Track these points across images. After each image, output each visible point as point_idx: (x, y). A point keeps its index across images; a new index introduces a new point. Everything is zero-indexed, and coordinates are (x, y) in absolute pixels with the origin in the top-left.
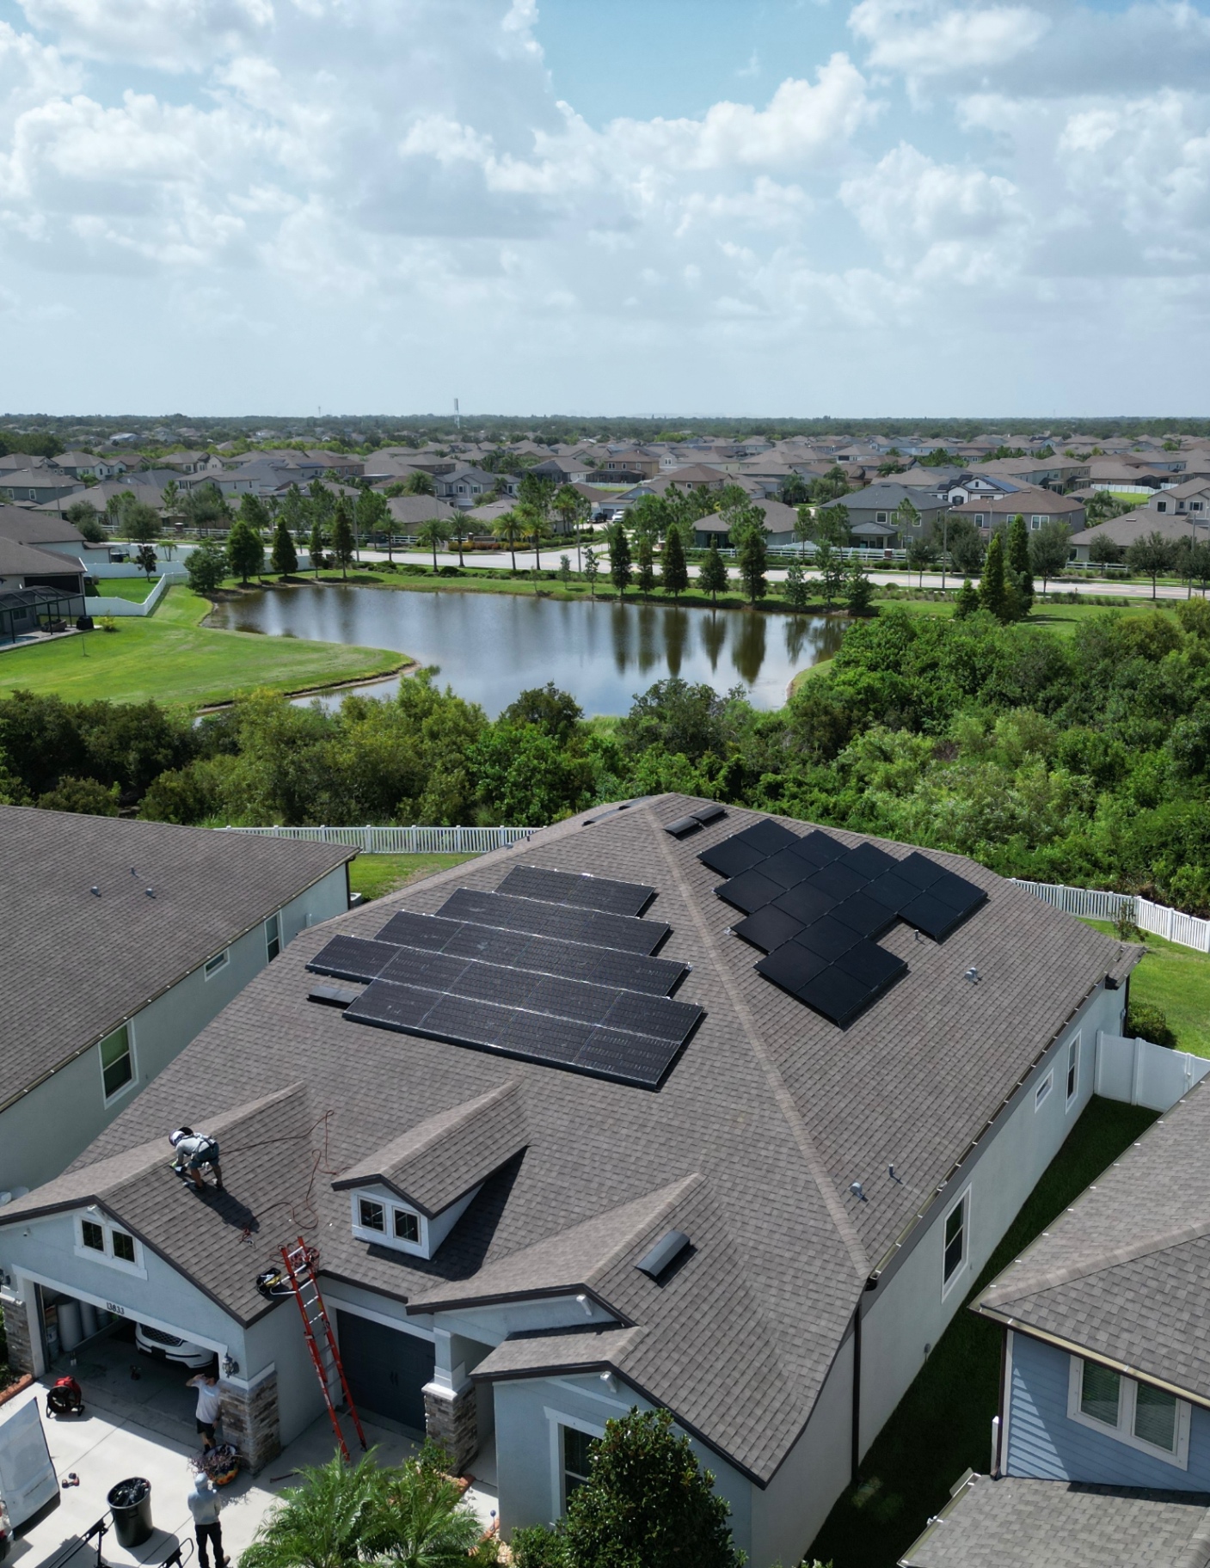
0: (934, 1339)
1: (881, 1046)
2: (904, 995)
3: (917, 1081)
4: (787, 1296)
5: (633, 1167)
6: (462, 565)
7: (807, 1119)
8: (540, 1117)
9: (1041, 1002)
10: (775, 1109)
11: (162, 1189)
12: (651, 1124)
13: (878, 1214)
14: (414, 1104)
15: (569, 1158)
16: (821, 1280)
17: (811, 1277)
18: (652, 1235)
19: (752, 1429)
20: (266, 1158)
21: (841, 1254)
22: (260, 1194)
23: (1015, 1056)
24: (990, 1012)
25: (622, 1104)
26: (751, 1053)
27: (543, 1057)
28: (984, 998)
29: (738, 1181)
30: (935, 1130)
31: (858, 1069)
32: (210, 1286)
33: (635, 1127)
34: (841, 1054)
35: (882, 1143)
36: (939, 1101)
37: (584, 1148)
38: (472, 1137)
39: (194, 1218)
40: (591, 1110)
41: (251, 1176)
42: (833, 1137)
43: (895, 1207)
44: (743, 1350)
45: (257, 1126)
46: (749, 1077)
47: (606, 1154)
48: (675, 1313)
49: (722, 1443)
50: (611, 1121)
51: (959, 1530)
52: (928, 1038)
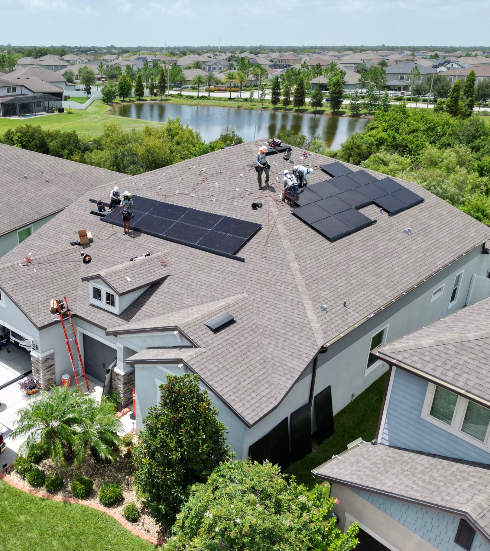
0: (358, 393)
1: (351, 253)
2: (369, 234)
3: (368, 270)
4: (278, 349)
5: (215, 288)
6: (209, 96)
7: (304, 276)
8: (177, 265)
9: (444, 248)
10: (288, 270)
11: (15, 272)
12: (227, 272)
13: (333, 321)
14: (125, 255)
15: (187, 282)
16: (297, 344)
17: (292, 342)
18: (216, 313)
19: (248, 401)
20: (61, 269)
21: (310, 334)
22: (55, 281)
23: (424, 268)
24: (414, 248)
25: (215, 262)
26: (281, 246)
27: (183, 241)
28: (413, 242)
29: (264, 298)
30: (373, 291)
31: (336, 260)
32: (26, 311)
33: (219, 272)
34: (329, 253)
35: (342, 292)
36: (378, 280)
37: (194, 278)
38: (144, 268)
39: (25, 285)
40: (200, 264)
41: (53, 274)
42: (316, 285)
43: (344, 319)
44: (251, 368)
45: (59, 256)
46: (278, 256)
47: (203, 282)
48: (220, 346)
49: (232, 404)
50: (208, 269)
51: (348, 463)
52: (378, 253)
